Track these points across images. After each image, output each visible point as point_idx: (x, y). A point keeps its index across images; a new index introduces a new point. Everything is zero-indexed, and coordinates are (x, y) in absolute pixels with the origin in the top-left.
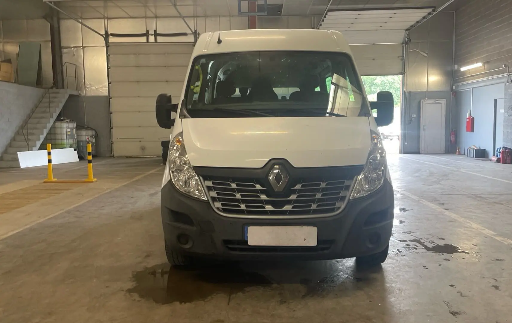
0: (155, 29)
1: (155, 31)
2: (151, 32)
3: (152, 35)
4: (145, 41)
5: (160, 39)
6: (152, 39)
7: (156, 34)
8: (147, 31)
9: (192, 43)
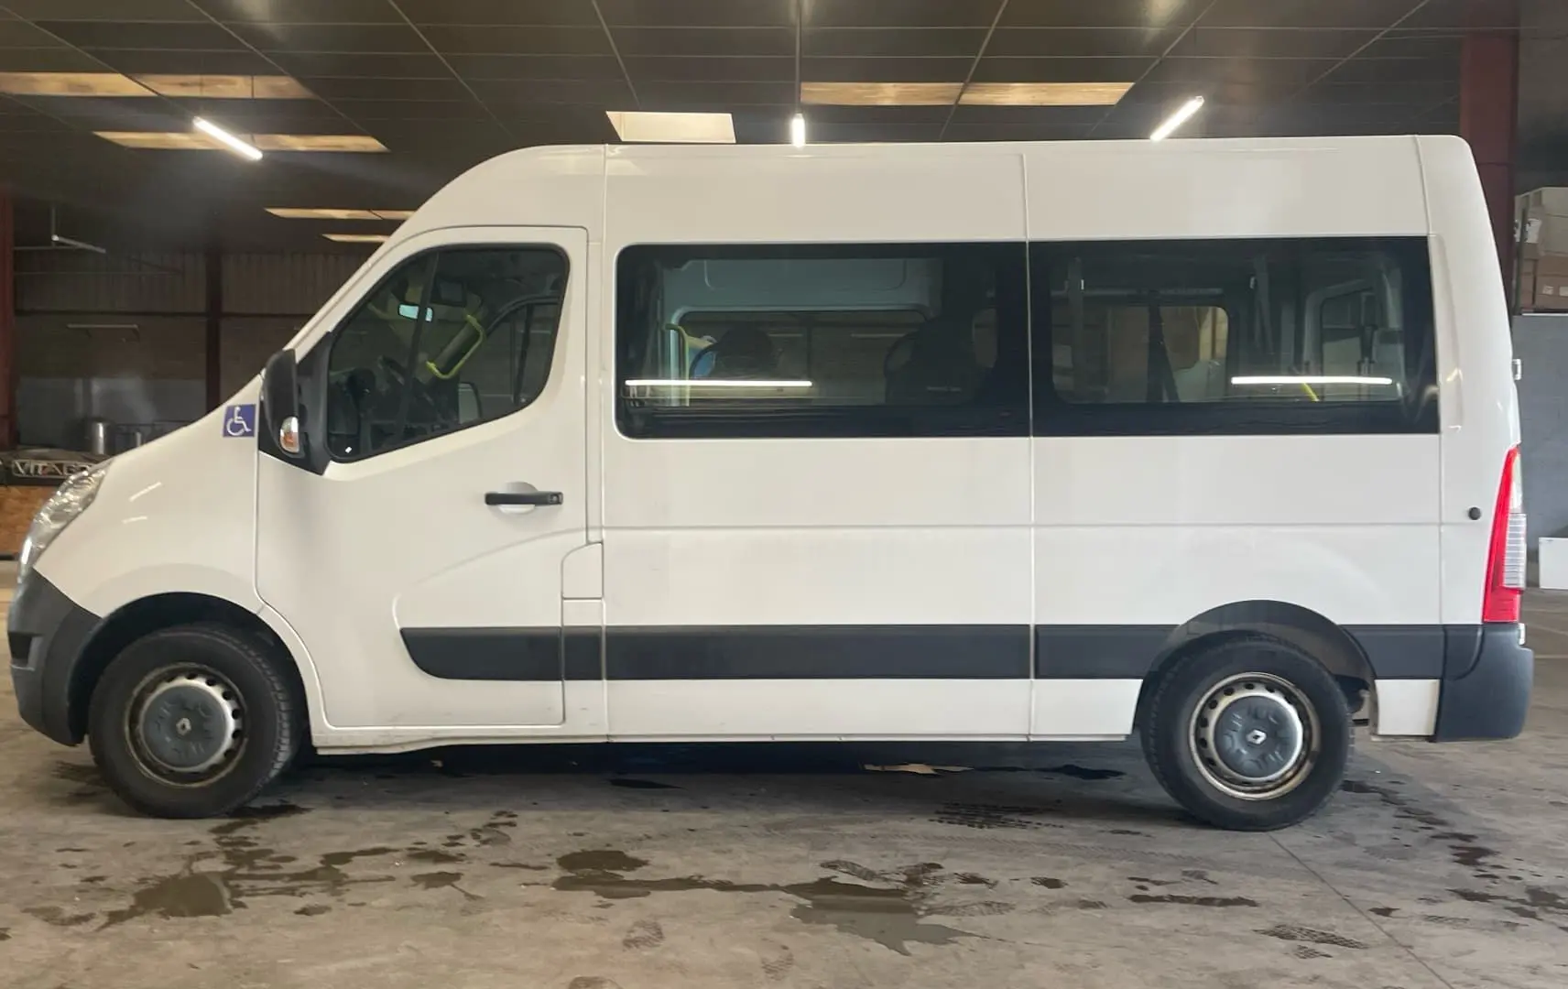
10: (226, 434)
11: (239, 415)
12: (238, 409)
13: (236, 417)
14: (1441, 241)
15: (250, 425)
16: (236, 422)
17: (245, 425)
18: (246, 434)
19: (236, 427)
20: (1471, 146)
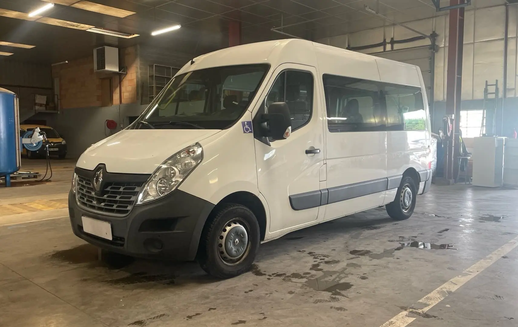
0: (392, 37)
1: (392, 39)
2: (388, 40)
3: (388, 43)
4: (382, 50)
5: (396, 46)
6: (388, 47)
7: (393, 42)
8: (385, 40)
9: (429, 46)
10: (244, 132)
11: (247, 125)
12: (246, 123)
13: (246, 126)
14: (422, 88)
15: (251, 129)
16: (247, 128)
17: (249, 129)
18: (250, 132)
19: (247, 130)
20: (420, 68)
